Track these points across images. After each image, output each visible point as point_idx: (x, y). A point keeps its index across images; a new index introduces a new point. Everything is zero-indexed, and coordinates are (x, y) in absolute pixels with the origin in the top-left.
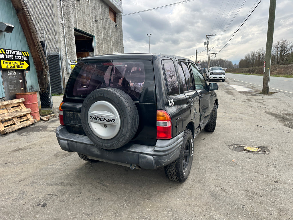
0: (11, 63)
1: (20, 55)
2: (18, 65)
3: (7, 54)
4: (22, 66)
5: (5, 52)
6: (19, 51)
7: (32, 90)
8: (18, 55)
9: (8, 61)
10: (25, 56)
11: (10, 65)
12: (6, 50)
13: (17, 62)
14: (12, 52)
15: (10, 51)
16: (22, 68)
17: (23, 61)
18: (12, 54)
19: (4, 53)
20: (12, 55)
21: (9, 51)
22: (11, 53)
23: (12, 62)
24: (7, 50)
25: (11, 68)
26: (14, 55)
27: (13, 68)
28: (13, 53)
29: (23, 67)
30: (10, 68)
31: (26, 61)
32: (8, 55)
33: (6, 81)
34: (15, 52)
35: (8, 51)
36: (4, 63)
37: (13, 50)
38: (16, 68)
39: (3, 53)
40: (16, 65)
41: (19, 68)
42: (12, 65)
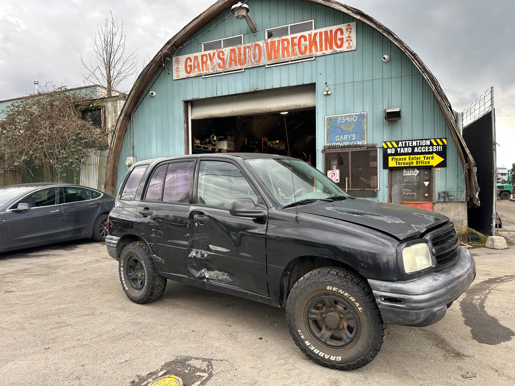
0: (405, 159)
1: (425, 146)
2: (419, 161)
3: (401, 147)
4: (427, 161)
5: (398, 145)
6: (426, 140)
7: (445, 199)
8: (422, 146)
9: (401, 157)
10: (438, 145)
11: (404, 161)
12: (400, 143)
13: (417, 156)
14: (410, 143)
15: (407, 142)
16: (427, 165)
17: (431, 153)
18: (410, 145)
19: (396, 146)
20: (410, 147)
21: (406, 144)
22: (407, 145)
23: (407, 157)
24: (402, 141)
25: (405, 165)
26: (413, 148)
27: (408, 165)
28: (412, 144)
29: (429, 162)
30: (403, 165)
31: (437, 153)
32: (402, 149)
33: (398, 183)
34: (417, 142)
35: (404, 142)
36: (394, 160)
37: (412, 140)
38: (415, 165)
39: (393, 147)
40: (414, 161)
41: (421, 165)
42: (407, 161)
